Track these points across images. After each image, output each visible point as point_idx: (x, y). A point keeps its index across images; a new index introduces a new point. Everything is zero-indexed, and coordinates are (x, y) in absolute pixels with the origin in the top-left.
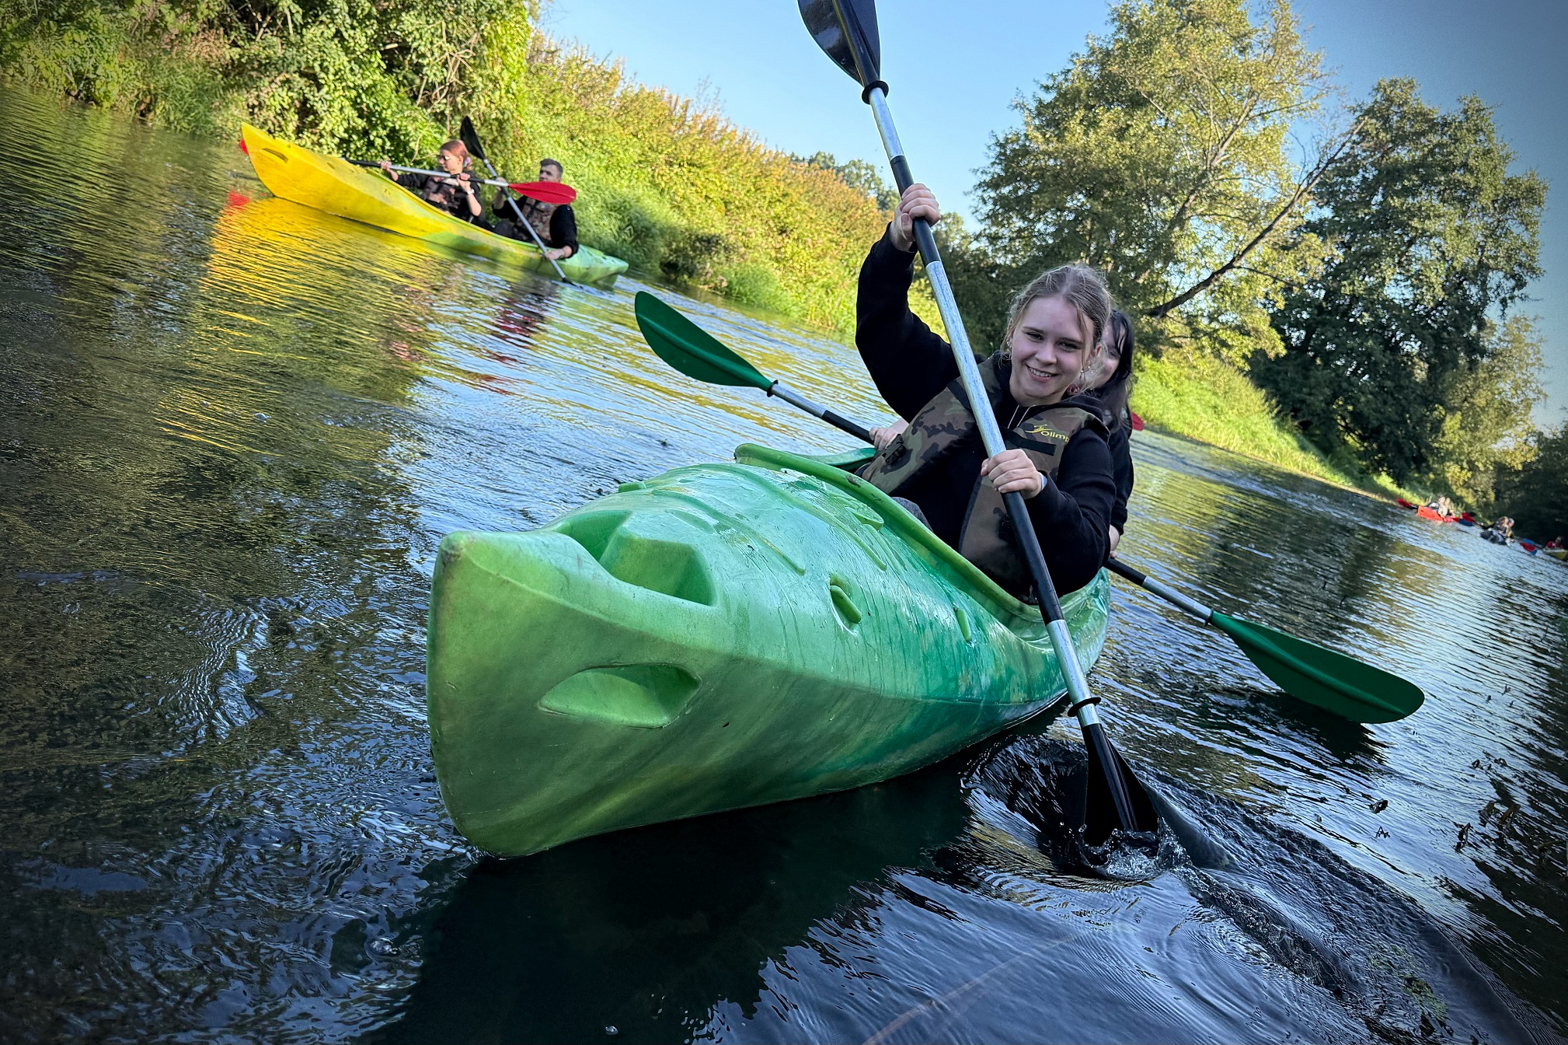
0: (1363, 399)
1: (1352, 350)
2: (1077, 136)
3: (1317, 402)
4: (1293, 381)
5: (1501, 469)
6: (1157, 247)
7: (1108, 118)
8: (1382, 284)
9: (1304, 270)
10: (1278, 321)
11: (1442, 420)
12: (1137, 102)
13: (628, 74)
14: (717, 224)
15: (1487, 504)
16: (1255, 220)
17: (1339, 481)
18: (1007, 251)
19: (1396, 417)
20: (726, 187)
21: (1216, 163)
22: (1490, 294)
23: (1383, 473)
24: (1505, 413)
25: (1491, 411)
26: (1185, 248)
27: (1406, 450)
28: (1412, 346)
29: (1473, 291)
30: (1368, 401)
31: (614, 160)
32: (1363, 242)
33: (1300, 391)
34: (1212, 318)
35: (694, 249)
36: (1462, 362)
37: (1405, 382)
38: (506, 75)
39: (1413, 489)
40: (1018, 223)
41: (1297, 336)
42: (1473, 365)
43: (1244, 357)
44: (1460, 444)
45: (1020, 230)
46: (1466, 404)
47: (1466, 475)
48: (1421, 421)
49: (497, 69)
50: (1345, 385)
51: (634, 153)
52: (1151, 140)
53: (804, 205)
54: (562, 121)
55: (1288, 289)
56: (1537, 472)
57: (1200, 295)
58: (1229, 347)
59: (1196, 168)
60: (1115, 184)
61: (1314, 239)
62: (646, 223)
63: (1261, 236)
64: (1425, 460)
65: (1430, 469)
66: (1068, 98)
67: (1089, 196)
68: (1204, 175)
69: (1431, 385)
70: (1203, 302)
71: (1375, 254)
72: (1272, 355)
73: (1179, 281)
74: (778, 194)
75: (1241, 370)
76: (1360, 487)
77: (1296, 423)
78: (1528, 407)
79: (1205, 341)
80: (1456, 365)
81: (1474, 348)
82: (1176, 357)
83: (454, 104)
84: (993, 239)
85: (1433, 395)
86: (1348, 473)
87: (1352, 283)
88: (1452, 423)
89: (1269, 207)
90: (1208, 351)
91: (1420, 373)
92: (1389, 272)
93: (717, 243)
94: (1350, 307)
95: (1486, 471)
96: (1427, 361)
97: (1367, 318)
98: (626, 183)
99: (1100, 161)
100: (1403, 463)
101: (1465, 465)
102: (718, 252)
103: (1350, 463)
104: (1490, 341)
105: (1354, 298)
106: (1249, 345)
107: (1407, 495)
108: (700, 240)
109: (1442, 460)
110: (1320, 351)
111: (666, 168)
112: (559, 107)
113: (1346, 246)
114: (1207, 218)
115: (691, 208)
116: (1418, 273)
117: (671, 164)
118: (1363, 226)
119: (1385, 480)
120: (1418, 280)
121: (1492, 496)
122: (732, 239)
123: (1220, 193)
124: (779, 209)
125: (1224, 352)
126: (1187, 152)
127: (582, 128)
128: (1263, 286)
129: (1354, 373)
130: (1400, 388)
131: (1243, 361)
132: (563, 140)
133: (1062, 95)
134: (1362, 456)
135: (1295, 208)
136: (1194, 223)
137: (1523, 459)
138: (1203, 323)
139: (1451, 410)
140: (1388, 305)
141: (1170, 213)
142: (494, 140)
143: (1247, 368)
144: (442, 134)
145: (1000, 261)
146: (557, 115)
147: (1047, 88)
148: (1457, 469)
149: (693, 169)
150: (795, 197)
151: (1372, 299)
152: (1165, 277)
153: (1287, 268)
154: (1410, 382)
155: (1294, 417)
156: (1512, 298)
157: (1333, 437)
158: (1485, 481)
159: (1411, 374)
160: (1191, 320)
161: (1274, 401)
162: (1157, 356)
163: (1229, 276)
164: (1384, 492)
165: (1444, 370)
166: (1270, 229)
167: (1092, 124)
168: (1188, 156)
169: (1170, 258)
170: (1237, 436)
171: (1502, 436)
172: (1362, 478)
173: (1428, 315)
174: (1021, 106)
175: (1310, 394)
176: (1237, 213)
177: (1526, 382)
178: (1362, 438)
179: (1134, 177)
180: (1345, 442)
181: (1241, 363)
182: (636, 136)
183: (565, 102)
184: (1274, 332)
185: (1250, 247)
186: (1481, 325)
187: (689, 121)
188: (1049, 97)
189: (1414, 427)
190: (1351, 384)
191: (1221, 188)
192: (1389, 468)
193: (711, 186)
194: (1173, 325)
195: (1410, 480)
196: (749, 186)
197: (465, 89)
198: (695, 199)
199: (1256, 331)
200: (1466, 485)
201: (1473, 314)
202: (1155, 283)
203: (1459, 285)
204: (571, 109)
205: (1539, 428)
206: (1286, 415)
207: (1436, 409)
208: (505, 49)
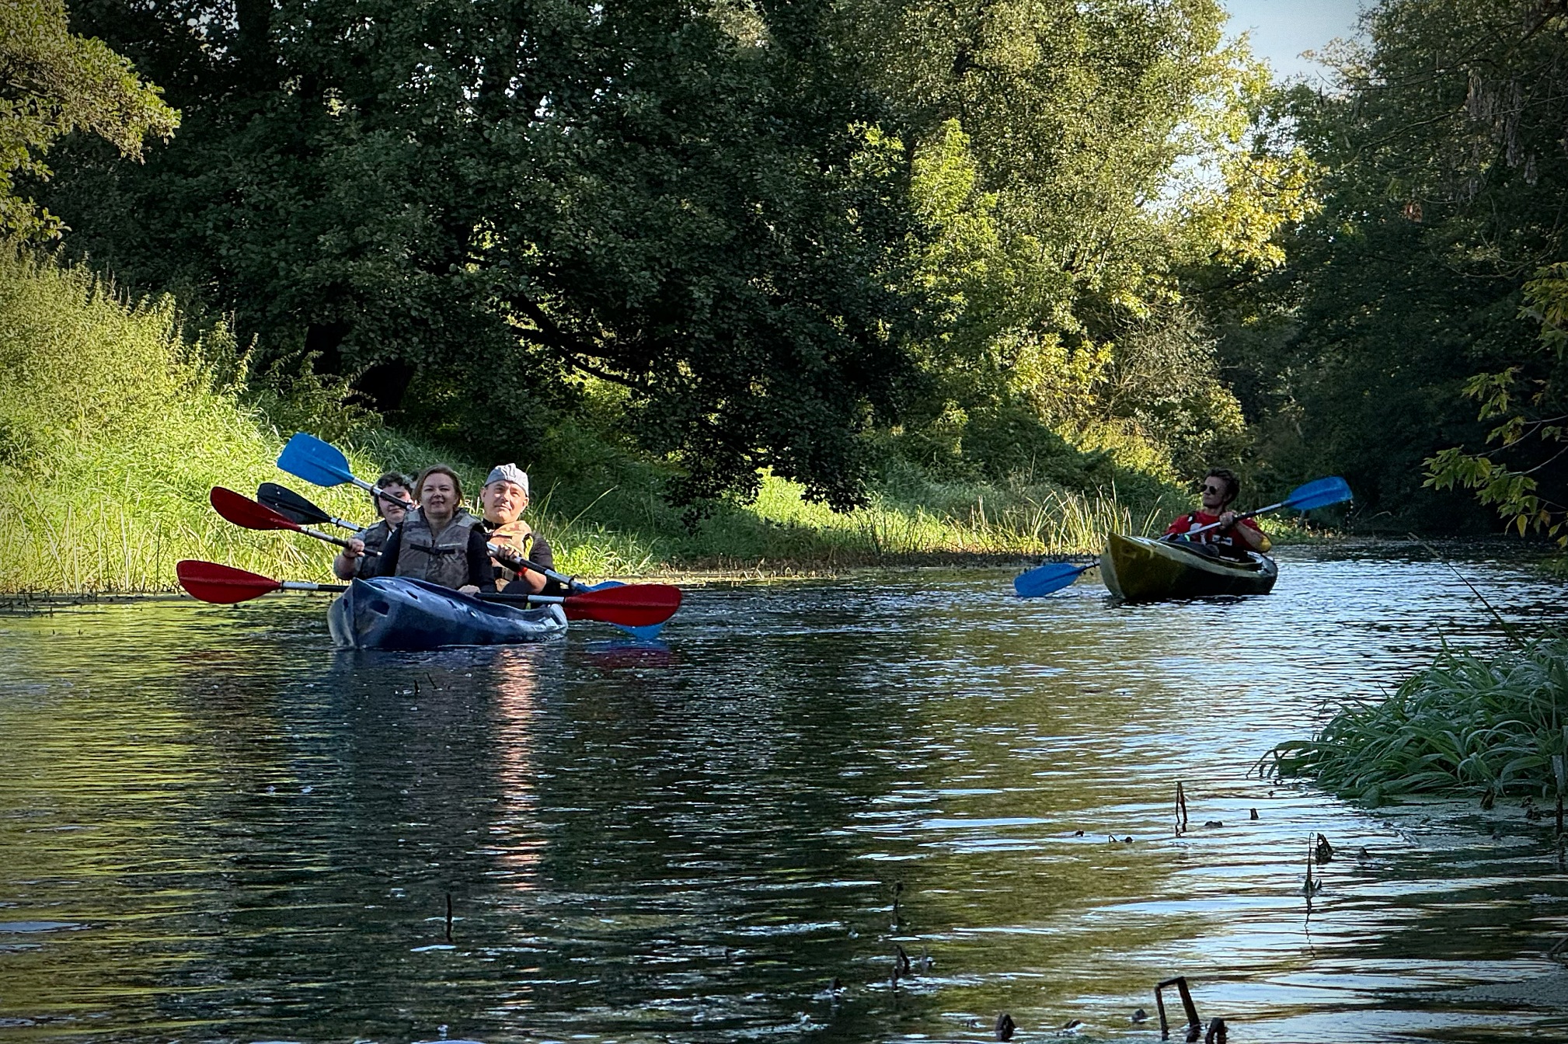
25: (1075, 75)
56: (1348, 255)
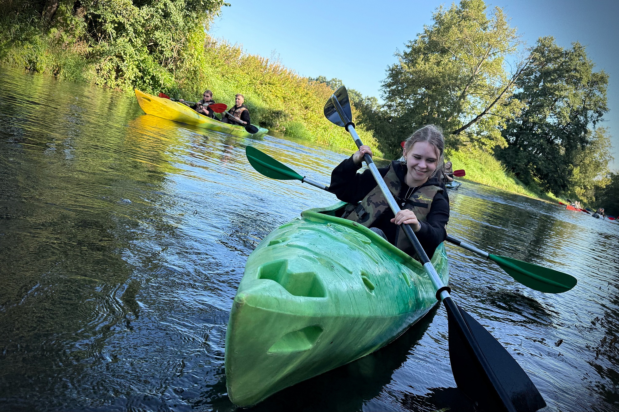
0: (540, 163)
1: (535, 144)
2: (421, 65)
3: (522, 165)
4: (512, 157)
5: (597, 188)
6: (455, 107)
7: (433, 57)
8: (545, 117)
9: (514, 113)
10: (504, 134)
11: (573, 170)
12: (444, 51)
13: (244, 50)
14: (281, 106)
15: (592, 202)
16: (493, 95)
17: (532, 196)
18: (396, 111)
19: (554, 170)
20: (283, 92)
21: (476, 73)
22: (589, 119)
23: (550, 192)
24: (597, 166)
26: (466, 107)
27: (559, 182)
28: (558, 141)
29: (582, 118)
30: (542, 164)
31: (239, 84)
32: (537, 101)
33: (515, 161)
34: (478, 134)
35: (272, 116)
36: (579, 146)
37: (556, 155)
38: (196, 53)
39: (562, 198)
40: (399, 100)
41: (512, 139)
42: (583, 148)
43: (492, 148)
44: (580, 179)
45: (400, 103)
46: (581, 163)
47: (583, 191)
48: (564, 170)
49: (193, 50)
50: (532, 158)
51: (247, 81)
52: (450, 65)
53: (314, 97)
54: (219, 69)
55: (508, 120)
57: (473, 125)
58: (486, 145)
59: (469, 76)
60: (437, 83)
61: (517, 101)
62: (253, 107)
63: (496, 101)
64: (567, 186)
65: (569, 190)
66: (416, 51)
67: (426, 88)
68: (472, 78)
69: (567, 156)
70: (474, 127)
71: (542, 106)
72: (503, 147)
73: (464, 120)
74: (303, 93)
75: (491, 154)
76: (541, 198)
77: (514, 174)
78: (607, 163)
79: (476, 143)
80: (577, 148)
81: (583, 141)
82: (464, 150)
83: (176, 65)
84: (390, 106)
85: (568, 160)
86: (536, 193)
87: (533, 118)
88: (576, 171)
89: (498, 89)
90: (477, 146)
91: (562, 152)
92: (548, 113)
93: (281, 114)
94: (533, 127)
95: (591, 189)
96: (565, 147)
97: (540, 131)
98: (244, 92)
99: (430, 74)
100: (557, 188)
101: (583, 187)
102: (281, 117)
103: (536, 188)
104: (589, 138)
105: (534, 123)
106: (493, 143)
107: (560, 200)
108: (274, 113)
109: (573, 186)
110: (522, 145)
111: (260, 86)
112: (217, 64)
113: (530, 103)
114: (474, 95)
115: (270, 101)
116: (559, 113)
117: (262, 84)
118: (536, 95)
119: (551, 195)
120: (559, 115)
121: (594, 199)
122: (287, 112)
123: (479, 85)
124: (305, 99)
125: (484, 147)
126: (465, 70)
127: (227, 72)
128: (497, 120)
129: (536, 153)
130: (555, 158)
131: (491, 150)
132: (220, 76)
133: (414, 49)
134: (541, 185)
135: (509, 90)
136: (469, 97)
137: (606, 184)
138: (475, 136)
139: (576, 166)
140: (548, 125)
141: (459, 93)
142: (193, 78)
143: (493, 153)
144: (172, 77)
145: (393, 115)
146: (217, 67)
147: (408, 47)
148: (580, 189)
149: (271, 86)
150: (311, 94)
151: (542, 124)
152: (458, 119)
153: (507, 113)
154: (559, 155)
155: (513, 171)
156: (597, 120)
157: (529, 178)
158: (591, 193)
159: (559, 152)
160: (470, 135)
161: (504, 165)
162: (457, 150)
163: (484, 117)
164: (551, 199)
165: (572, 150)
166: (499, 98)
167: (427, 60)
168: (465, 71)
169: (460, 111)
170: (491, 180)
171: (597, 175)
172: (541, 194)
173: (564, 129)
174: (398, 55)
175: (519, 162)
176: (486, 92)
177: (605, 153)
178: (541, 178)
179: (444, 80)
180: (534, 180)
181: (491, 151)
182: (248, 74)
183: (220, 62)
184: (503, 138)
185: (491, 105)
186: (586, 132)
187: (268, 67)
188: (408, 51)
189: (561, 173)
190: (535, 157)
191: (479, 83)
192: (552, 190)
193: (278, 92)
194: (463, 137)
195: (561, 194)
196: (293, 91)
197: (180, 59)
198: (272, 97)
199: (496, 138)
200: (583, 195)
201: (583, 127)
202: (454, 121)
203: (576, 116)
204: (222, 65)
205: (611, 171)
206: (510, 171)
207: (570, 166)
208: (195, 43)
